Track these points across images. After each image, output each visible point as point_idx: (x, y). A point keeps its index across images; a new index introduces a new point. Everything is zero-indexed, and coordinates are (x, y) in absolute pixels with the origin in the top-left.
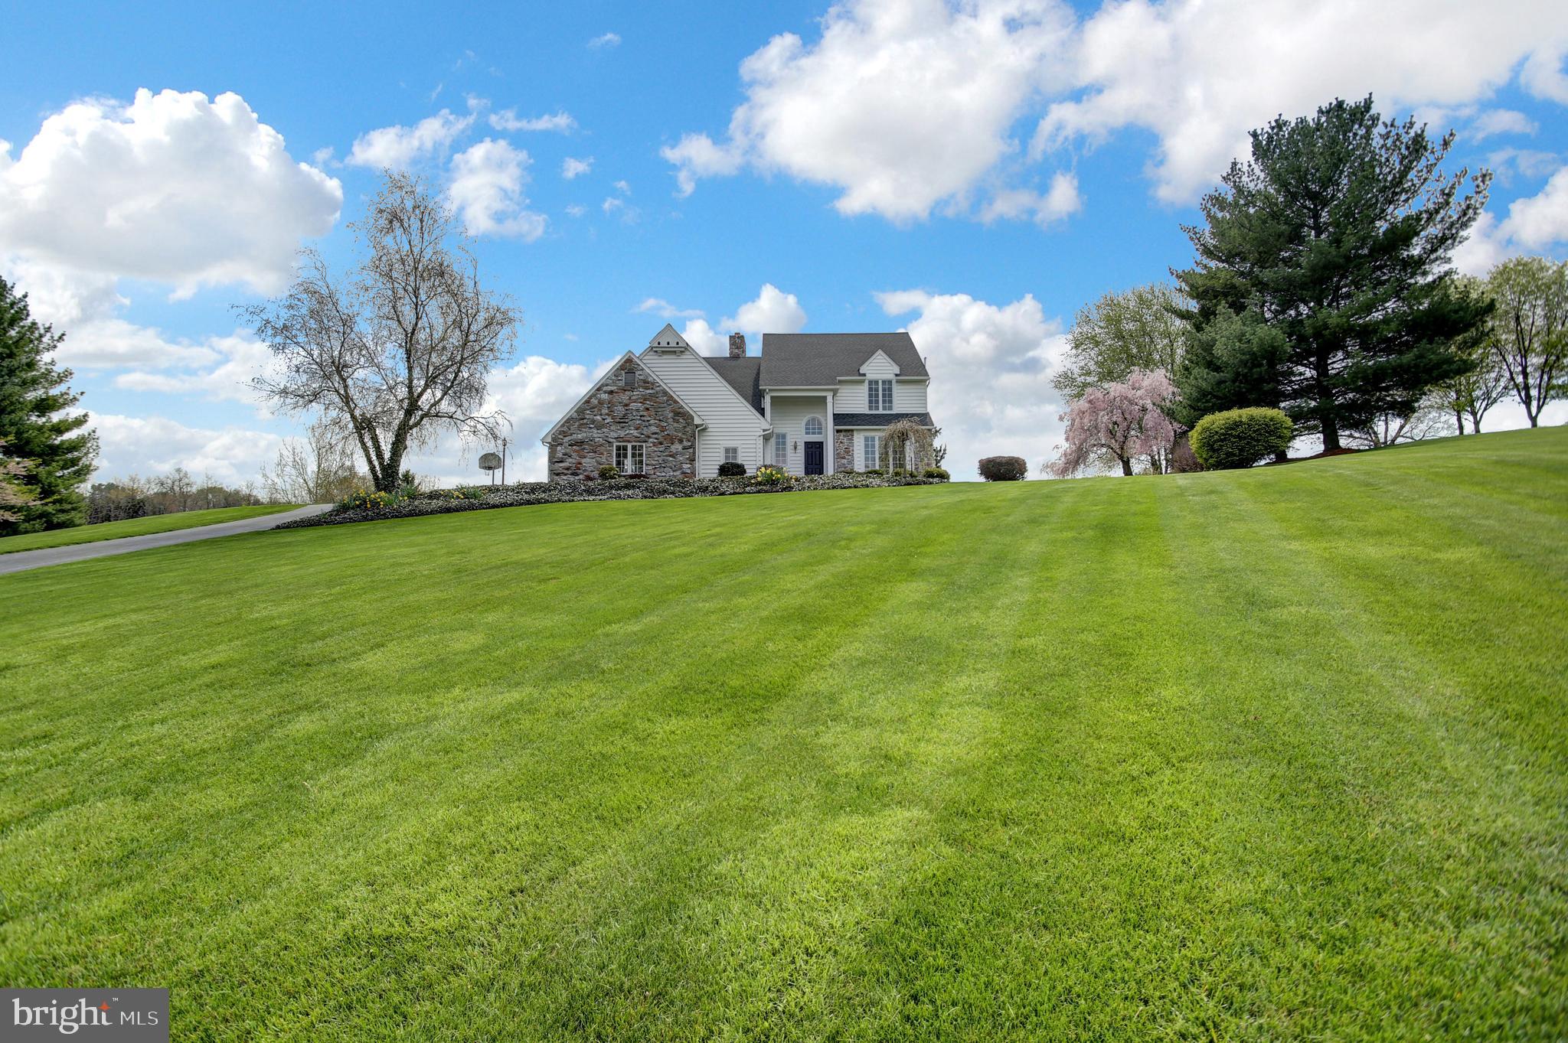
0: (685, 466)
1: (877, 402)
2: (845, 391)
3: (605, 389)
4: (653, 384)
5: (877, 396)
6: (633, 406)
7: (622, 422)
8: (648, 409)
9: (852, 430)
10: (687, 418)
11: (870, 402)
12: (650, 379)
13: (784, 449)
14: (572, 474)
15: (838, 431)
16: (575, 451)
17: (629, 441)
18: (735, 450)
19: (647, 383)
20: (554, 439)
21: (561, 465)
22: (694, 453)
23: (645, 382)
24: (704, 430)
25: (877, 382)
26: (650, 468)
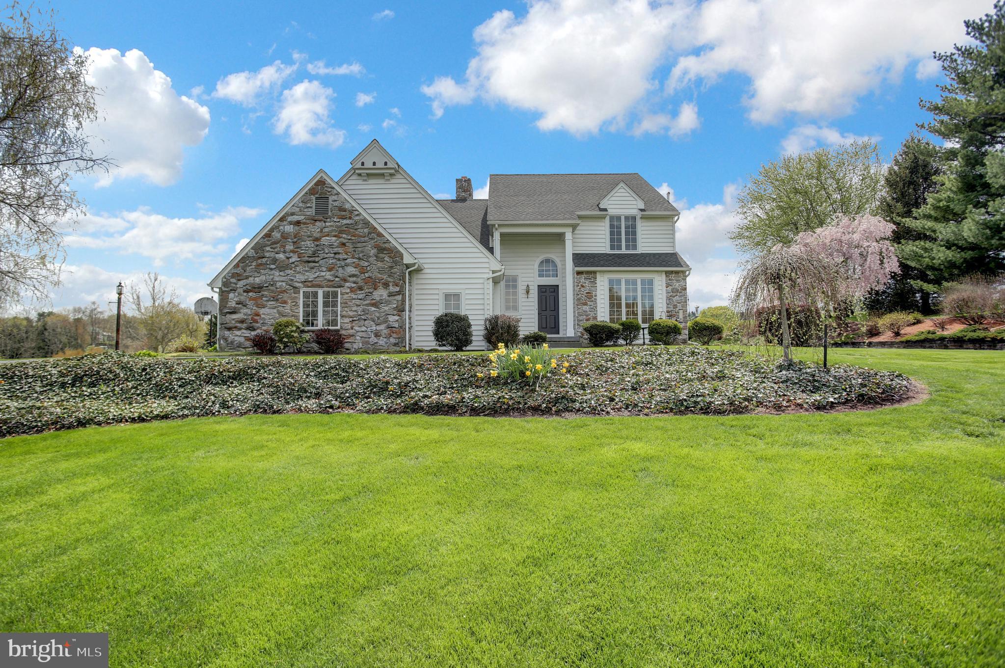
0: (391, 318)
1: (620, 240)
2: (584, 227)
3: (290, 219)
4: (351, 212)
5: (619, 233)
6: (325, 240)
7: (311, 261)
8: (344, 244)
9: (595, 272)
10: (395, 255)
11: (612, 240)
12: (347, 206)
13: (515, 294)
14: (248, 328)
15: (579, 273)
16: (251, 299)
17: (320, 286)
18: (457, 296)
19: (345, 212)
20: (225, 284)
21: (234, 316)
22: (404, 301)
23: (341, 209)
24: (419, 270)
25: (619, 218)
26: (347, 320)
